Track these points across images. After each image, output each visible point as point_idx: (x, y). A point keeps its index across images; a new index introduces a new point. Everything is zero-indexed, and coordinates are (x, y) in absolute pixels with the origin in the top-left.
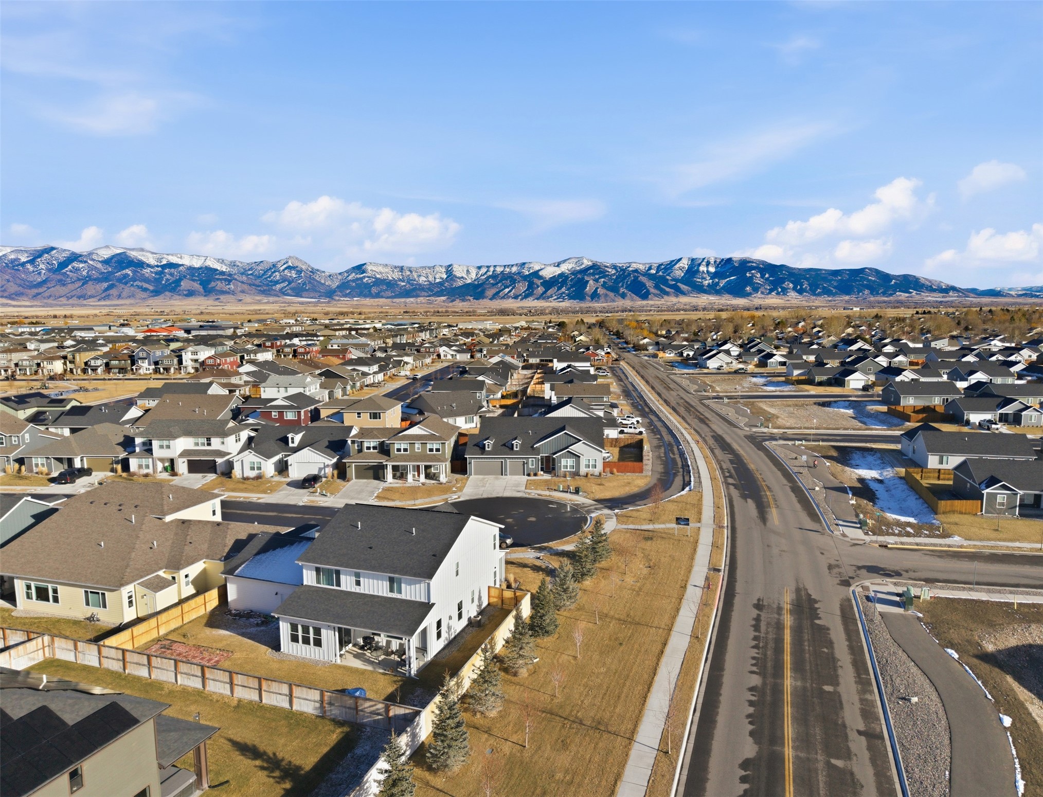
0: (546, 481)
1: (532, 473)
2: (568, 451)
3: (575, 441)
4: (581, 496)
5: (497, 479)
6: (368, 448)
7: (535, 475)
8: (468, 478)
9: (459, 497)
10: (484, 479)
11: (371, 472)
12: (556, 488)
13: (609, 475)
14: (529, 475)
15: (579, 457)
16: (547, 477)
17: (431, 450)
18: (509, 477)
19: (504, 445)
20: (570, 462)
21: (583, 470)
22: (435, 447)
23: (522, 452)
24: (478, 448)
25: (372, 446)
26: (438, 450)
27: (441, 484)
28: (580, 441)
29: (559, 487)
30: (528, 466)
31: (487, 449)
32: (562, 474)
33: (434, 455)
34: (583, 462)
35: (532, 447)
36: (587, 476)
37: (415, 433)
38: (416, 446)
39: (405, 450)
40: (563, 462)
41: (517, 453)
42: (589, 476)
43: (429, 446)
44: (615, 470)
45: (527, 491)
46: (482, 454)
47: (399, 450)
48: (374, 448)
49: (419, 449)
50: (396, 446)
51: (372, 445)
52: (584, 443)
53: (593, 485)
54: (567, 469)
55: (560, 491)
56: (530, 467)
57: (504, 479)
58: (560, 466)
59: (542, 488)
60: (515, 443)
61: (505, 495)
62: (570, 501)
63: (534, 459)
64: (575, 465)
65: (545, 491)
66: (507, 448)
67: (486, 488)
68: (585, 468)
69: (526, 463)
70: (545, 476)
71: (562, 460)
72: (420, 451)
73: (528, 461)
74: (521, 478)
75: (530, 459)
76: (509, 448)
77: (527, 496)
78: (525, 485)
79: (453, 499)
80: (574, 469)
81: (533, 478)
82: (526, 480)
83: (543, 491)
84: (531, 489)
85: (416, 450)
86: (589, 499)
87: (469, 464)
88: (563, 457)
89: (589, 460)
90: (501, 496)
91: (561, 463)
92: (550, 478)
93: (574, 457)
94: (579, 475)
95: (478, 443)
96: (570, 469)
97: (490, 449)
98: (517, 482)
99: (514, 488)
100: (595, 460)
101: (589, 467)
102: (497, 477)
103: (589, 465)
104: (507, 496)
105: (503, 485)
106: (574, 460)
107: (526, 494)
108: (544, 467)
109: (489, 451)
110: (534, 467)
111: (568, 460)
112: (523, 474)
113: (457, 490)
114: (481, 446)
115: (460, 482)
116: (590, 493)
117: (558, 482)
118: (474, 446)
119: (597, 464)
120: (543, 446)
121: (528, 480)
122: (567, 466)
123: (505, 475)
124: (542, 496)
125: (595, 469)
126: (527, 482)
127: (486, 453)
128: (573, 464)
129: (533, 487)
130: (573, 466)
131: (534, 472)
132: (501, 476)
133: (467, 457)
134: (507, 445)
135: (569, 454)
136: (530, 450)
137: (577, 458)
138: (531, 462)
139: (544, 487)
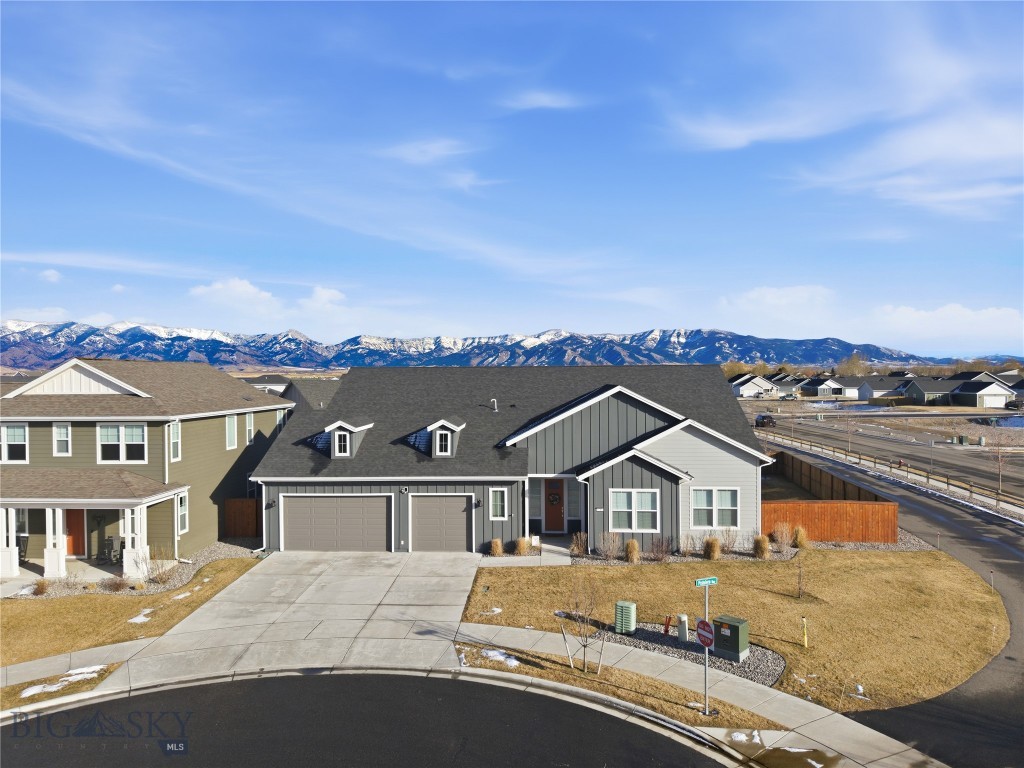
0: (554, 575)
1: (498, 544)
2: (634, 459)
3: (652, 423)
4: (746, 672)
5: (363, 564)
7: (511, 548)
8: (259, 558)
9: (102, 675)
10: (315, 563)
12: (606, 614)
13: (788, 550)
14: (486, 549)
15: (675, 480)
16: (555, 557)
17: (111, 452)
18: (412, 554)
19: (403, 441)
20: (642, 498)
21: (691, 533)
22: (124, 438)
23: (468, 457)
24: (307, 452)
26: (135, 452)
27: (119, 586)
28: (675, 422)
29: (623, 612)
30: (484, 516)
31: (337, 454)
32: (614, 548)
33: (122, 469)
34: (689, 501)
35: (500, 446)
36: (708, 551)
37: (66, 391)
38: (57, 434)
39: (16, 453)
40: (616, 500)
41: (444, 466)
42: (717, 554)
43: (102, 437)
44: (802, 532)
45: (477, 631)
46: (315, 472)
49: (63, 445)
52: (690, 429)
53: (768, 599)
54: (630, 526)
55: (628, 634)
56: (492, 518)
57: (390, 566)
58: (605, 515)
59: (541, 612)
60: (439, 432)
61: (352, 662)
62: (715, 717)
63: (505, 489)
64: (658, 511)
65: (551, 630)
66: (413, 451)
67: (293, 608)
68: (697, 522)
69: (477, 505)
70: (549, 551)
71: (611, 490)
72: (70, 454)
73: (485, 495)
74: (455, 560)
75: (491, 489)
76: (417, 449)
77: (464, 669)
78: (467, 594)
79: (53, 688)
80: (654, 527)
81: (500, 561)
82: (473, 572)
83: (542, 629)
84: (489, 621)
85: (56, 454)
86: (819, 702)
87: (269, 506)
88: (615, 479)
89: (709, 493)
90: (332, 669)
91: (605, 504)
92: (568, 561)
93: (657, 479)
94: (677, 552)
95: (314, 436)
96: (641, 525)
97: (348, 454)
98: (435, 580)
99: (412, 612)
100: (734, 493)
101: (710, 523)
102: (366, 557)
103: (710, 513)
104: (364, 664)
105: (369, 602)
106: (658, 491)
107: (459, 652)
108: (543, 517)
109: (342, 460)
110: (506, 518)
111: (634, 491)
112: (464, 543)
113: (142, 626)
114: (319, 446)
115: (206, 580)
116: (788, 649)
117: (611, 587)
118: (296, 444)
119: (739, 508)
120: (540, 440)
121: (480, 571)
122: (630, 514)
123: (399, 548)
124: (542, 667)
125: (733, 528)
126: (475, 581)
127: (331, 466)
128: (654, 505)
129: (502, 606)
130: (654, 514)
131: (507, 539)
132: (385, 554)
133: (259, 480)
134: (412, 440)
135: (637, 469)
136: (494, 453)
137: (667, 484)
138: (495, 500)
139: (551, 605)
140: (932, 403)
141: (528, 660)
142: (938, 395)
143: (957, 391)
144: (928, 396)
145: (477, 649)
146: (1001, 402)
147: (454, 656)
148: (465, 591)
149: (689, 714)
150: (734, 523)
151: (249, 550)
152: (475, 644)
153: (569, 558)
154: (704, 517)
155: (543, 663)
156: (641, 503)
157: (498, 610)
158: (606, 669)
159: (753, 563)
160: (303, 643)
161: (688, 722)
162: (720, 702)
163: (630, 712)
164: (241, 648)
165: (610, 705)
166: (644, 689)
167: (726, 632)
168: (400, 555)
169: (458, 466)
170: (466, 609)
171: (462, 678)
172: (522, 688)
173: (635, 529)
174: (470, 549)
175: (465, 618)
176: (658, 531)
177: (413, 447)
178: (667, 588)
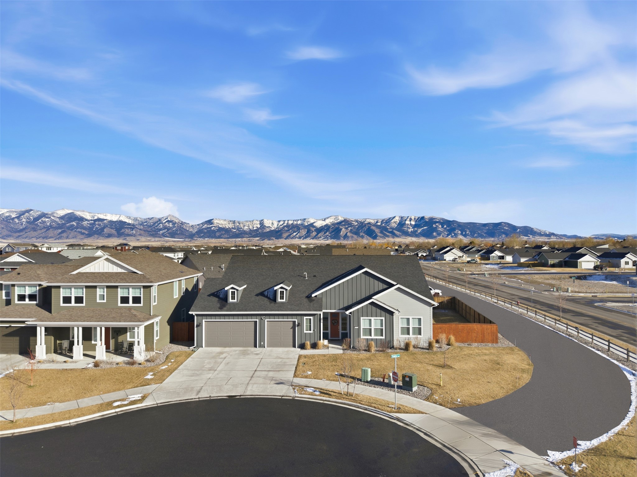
0: (335, 358)
1: (308, 343)
2: (373, 304)
3: (381, 286)
4: (415, 395)
5: (244, 353)
6: (22, 298)
7: (314, 346)
8: (193, 351)
9: (144, 398)
10: (221, 353)
12: (357, 374)
13: (445, 347)
14: (302, 347)
15: (391, 313)
16: (335, 350)
17: (125, 300)
18: (267, 349)
19: (262, 294)
20: (376, 322)
21: (399, 338)
22: (133, 294)
23: (292, 304)
24: (215, 299)
25: (27, 293)
26: (136, 300)
27: (133, 363)
28: (392, 285)
29: (365, 372)
30: (301, 330)
31: (231, 300)
32: (363, 345)
33: (130, 308)
34: (399, 323)
35: (309, 297)
36: (407, 347)
37: (101, 271)
38: (99, 292)
39: (79, 300)
40: (364, 323)
41: (282, 306)
42: (411, 348)
43: (121, 293)
44: (452, 338)
45: (301, 381)
46: (221, 309)
47: (67, 300)
48: (32, 297)
49: (102, 297)
50: (63, 293)
51: (28, 291)
52: (399, 289)
53: (430, 368)
54: (371, 335)
55: (367, 382)
56: (305, 332)
57: (257, 354)
58: (359, 330)
59: (329, 373)
60: (280, 290)
61: (248, 393)
62: (399, 410)
63: (312, 318)
64: (384, 328)
65: (334, 380)
66: (267, 299)
67: (216, 372)
68: (403, 333)
69: (298, 325)
70: (333, 347)
71: (362, 318)
72: (105, 301)
73: (302, 321)
74: (288, 351)
75: (305, 318)
76: (269, 298)
77: (297, 395)
78: (295, 366)
79: (126, 403)
80: (382, 335)
81: (309, 352)
82: (297, 357)
83: (329, 380)
84: (306, 377)
85: (98, 301)
86: (441, 405)
87: (197, 326)
88: (363, 313)
89: (408, 320)
90: (240, 396)
91: (359, 325)
92: (341, 352)
93: (383, 313)
94: (392, 347)
95: (218, 291)
96: (375, 335)
97: (236, 300)
98: (279, 360)
99: (271, 374)
100: (420, 320)
101: (408, 334)
102: (245, 350)
103: (408, 329)
104: (254, 394)
105: (251, 370)
106: (383, 318)
107: (294, 389)
108: (329, 331)
109: (233, 303)
110: (312, 332)
111: (373, 319)
112: (292, 343)
113: (152, 379)
114: (221, 296)
115: (172, 361)
116: (434, 387)
117: (361, 363)
118: (209, 296)
119: (422, 327)
120: (328, 294)
121: (300, 357)
122: (370, 330)
123: (260, 346)
124: (330, 395)
125: (419, 336)
126: (298, 360)
127: (228, 306)
128: (382, 325)
129: (311, 371)
130: (382, 330)
131: (313, 342)
132: (253, 349)
133: (194, 313)
134: (266, 293)
135: (374, 308)
136: (306, 300)
137: (388, 315)
138: (307, 323)
139: (334, 371)
140: (553, 266)
141: (324, 392)
142: (556, 261)
143: (567, 259)
144: (551, 262)
145: (302, 388)
146: (591, 266)
147: (292, 390)
148: (293, 365)
149: (389, 409)
150: (420, 334)
151: (187, 347)
152: (299, 386)
153: (342, 350)
154: (406, 331)
155: (330, 393)
156: (376, 325)
157: (310, 373)
158: (357, 394)
159: (427, 352)
160: (225, 386)
161: (388, 411)
162: (401, 405)
163: (366, 409)
164: (199, 388)
165: (358, 407)
166: (372, 401)
167: (407, 379)
168: (261, 349)
169: (289, 307)
170: (295, 372)
171: (296, 398)
172: (322, 402)
173: (373, 337)
174: (294, 346)
175: (295, 376)
176: (384, 337)
177: (267, 297)
178: (386, 363)
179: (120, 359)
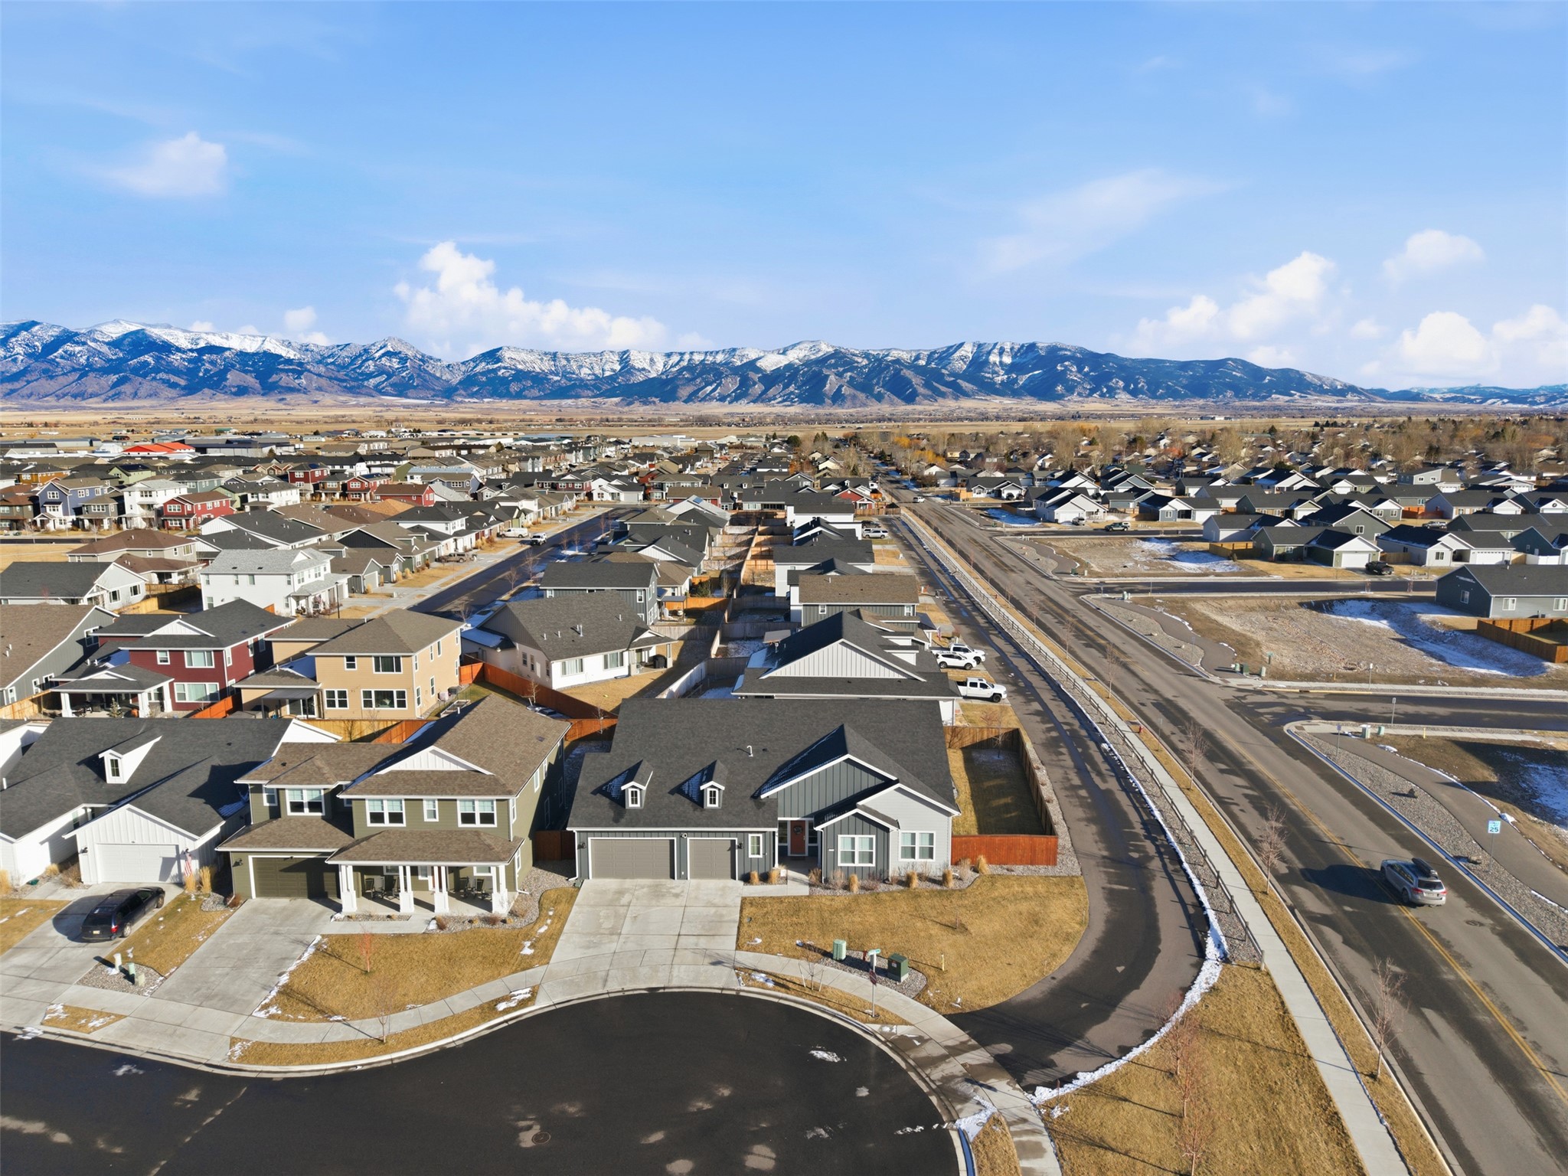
0: (796, 905)
1: (755, 875)
2: (857, 815)
3: (875, 783)
4: (902, 989)
5: (657, 893)
6: (297, 807)
7: (765, 878)
8: (576, 887)
9: (533, 994)
10: (621, 893)
11: (302, 877)
12: (827, 945)
13: (969, 878)
14: (746, 879)
15: (887, 830)
16: (798, 885)
17: (468, 818)
18: (692, 882)
19: (678, 790)
20: (862, 842)
21: (898, 864)
22: (480, 808)
23: (730, 815)
24: (605, 801)
25: (306, 800)
26: (487, 818)
27: (492, 921)
28: (888, 783)
29: (838, 947)
30: (745, 855)
31: (630, 805)
32: (839, 878)
33: (477, 832)
34: (898, 840)
35: (756, 797)
36: (908, 880)
37: (424, 768)
38: (427, 806)
39: (396, 817)
40: (843, 842)
41: (714, 817)
42: (916, 883)
43: (462, 808)
44: (983, 860)
45: (746, 958)
46: (617, 821)
47: (377, 817)
48: (314, 806)
49: (433, 814)
50: (370, 808)
51: (307, 798)
52: (899, 790)
53: (935, 930)
54: (853, 862)
55: (841, 961)
56: (750, 856)
57: (677, 896)
58: (835, 854)
59: (787, 942)
60: (709, 790)
61: (674, 983)
62: (877, 1019)
63: (761, 835)
64: (874, 851)
65: (794, 957)
66: (688, 801)
67: (622, 940)
68: (904, 856)
69: (739, 847)
70: (794, 879)
71: (840, 836)
72: (437, 820)
73: (746, 840)
74: (723, 889)
75: (750, 835)
76: (691, 799)
77: (743, 987)
78: (737, 925)
79: (513, 1004)
80: (871, 862)
81: (757, 890)
82: (739, 902)
83: (788, 956)
84: (754, 949)
85: (426, 819)
86: (933, 1008)
87: (580, 847)
88: (841, 828)
89: (913, 835)
90: (664, 988)
91: (835, 846)
92: (805, 890)
93: (874, 828)
94: (885, 881)
95: (607, 784)
96: (862, 861)
97: (638, 805)
98: (713, 910)
99: (703, 943)
100: (931, 836)
101: (913, 856)
102: (657, 886)
103: (913, 850)
104: (682, 984)
105: (672, 933)
106: (874, 837)
107: (738, 975)
108: (788, 844)
109: (634, 810)
110: (761, 856)
111: (857, 837)
112: (729, 873)
113: (533, 956)
114: (613, 794)
115: (551, 913)
116: (932, 972)
117: (835, 919)
118: (594, 793)
119: (934, 846)
120: (788, 794)
121: (744, 901)
122: (853, 853)
123: (680, 877)
124: (787, 988)
125: (930, 860)
126: (741, 911)
127: (627, 816)
128: (871, 847)
129: (761, 937)
130: (871, 854)
131: (762, 871)
132: (669, 882)
133: (575, 830)
134: (686, 788)
135: (859, 821)
136: (751, 803)
137: (881, 832)
138: (753, 843)
139: (794, 937)
141: (781, 983)
142: (1290, 547)
143: (1314, 543)
144: (1278, 549)
145: (747, 972)
146: (1362, 562)
147: (735, 978)
148: (734, 922)
149: (864, 1016)
150: (931, 856)
151: (564, 878)
152: (746, 969)
153: (807, 888)
154: (909, 852)
155: (790, 985)
156: (862, 845)
157: (759, 941)
158: (824, 987)
159: (939, 892)
160: (641, 969)
161: (862, 1021)
162: (883, 1010)
163: (834, 1016)
164: (604, 974)
165: (824, 1011)
166: (844, 1001)
167: (895, 965)
168: (683, 881)
169: (724, 818)
170: (738, 939)
171: (742, 994)
172: (776, 1000)
173: (857, 864)
174: (733, 877)
175: (738, 947)
176: (874, 865)
177: (687, 796)
178: (872, 920)
179: (473, 911)
